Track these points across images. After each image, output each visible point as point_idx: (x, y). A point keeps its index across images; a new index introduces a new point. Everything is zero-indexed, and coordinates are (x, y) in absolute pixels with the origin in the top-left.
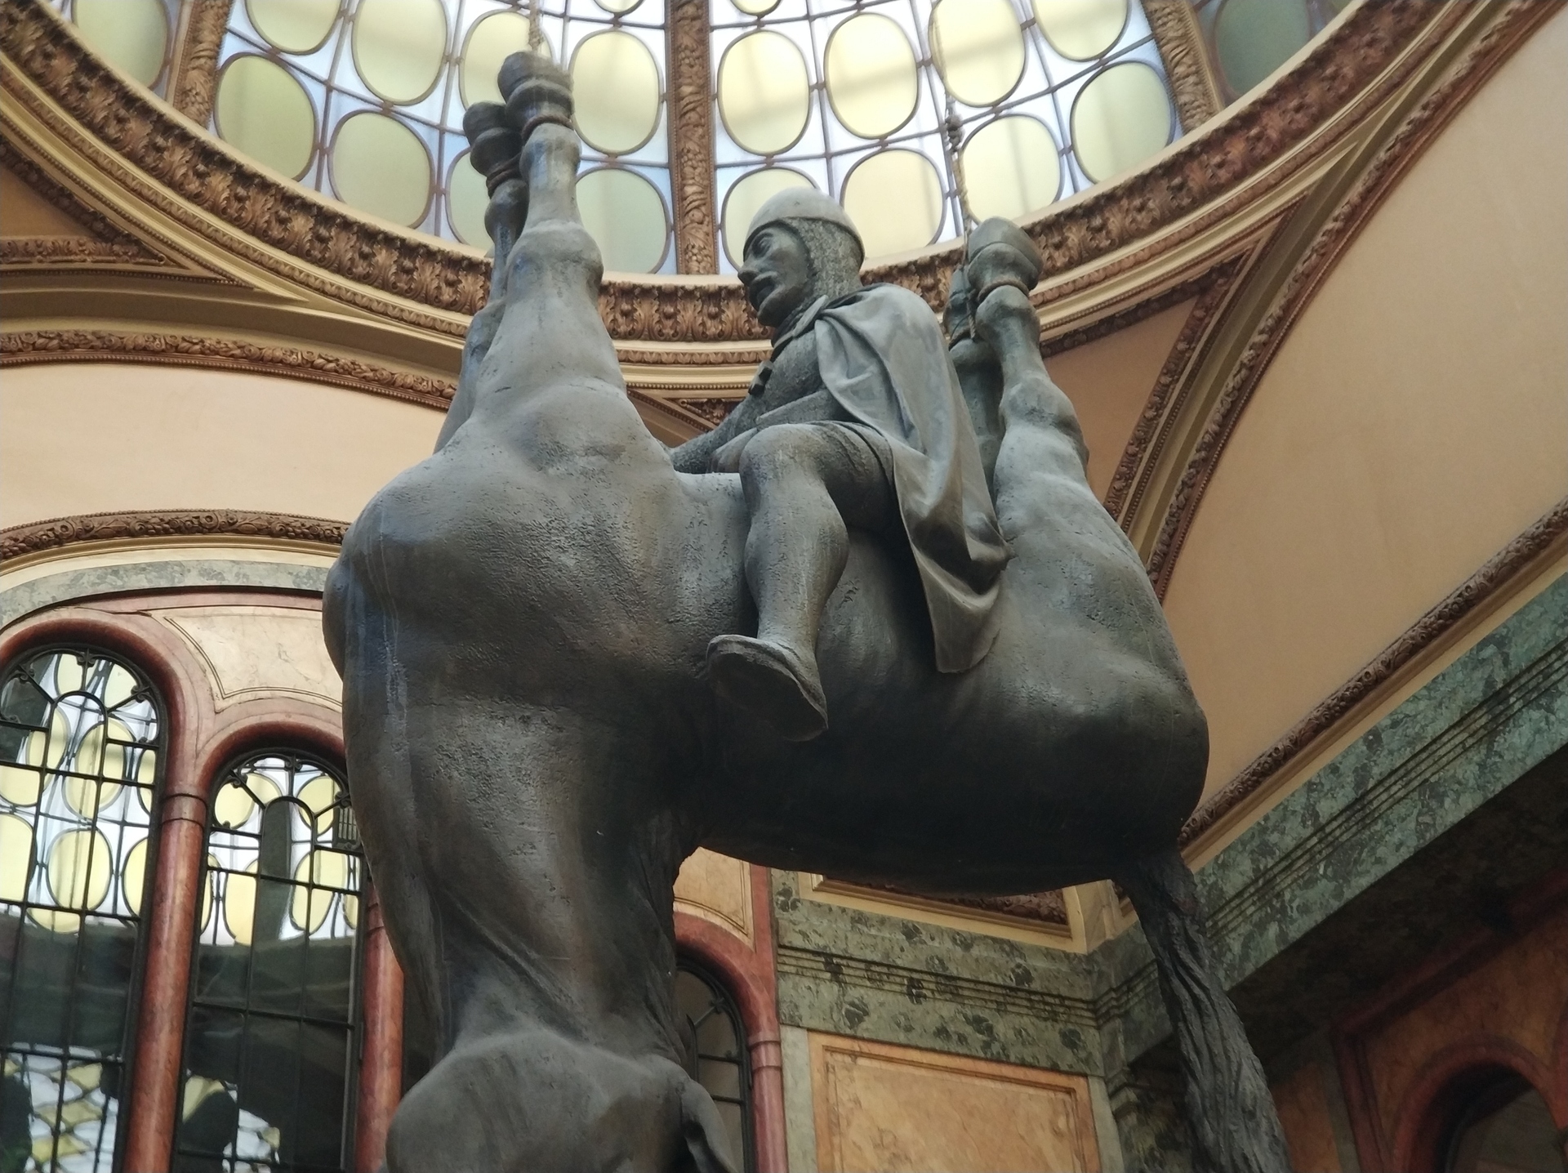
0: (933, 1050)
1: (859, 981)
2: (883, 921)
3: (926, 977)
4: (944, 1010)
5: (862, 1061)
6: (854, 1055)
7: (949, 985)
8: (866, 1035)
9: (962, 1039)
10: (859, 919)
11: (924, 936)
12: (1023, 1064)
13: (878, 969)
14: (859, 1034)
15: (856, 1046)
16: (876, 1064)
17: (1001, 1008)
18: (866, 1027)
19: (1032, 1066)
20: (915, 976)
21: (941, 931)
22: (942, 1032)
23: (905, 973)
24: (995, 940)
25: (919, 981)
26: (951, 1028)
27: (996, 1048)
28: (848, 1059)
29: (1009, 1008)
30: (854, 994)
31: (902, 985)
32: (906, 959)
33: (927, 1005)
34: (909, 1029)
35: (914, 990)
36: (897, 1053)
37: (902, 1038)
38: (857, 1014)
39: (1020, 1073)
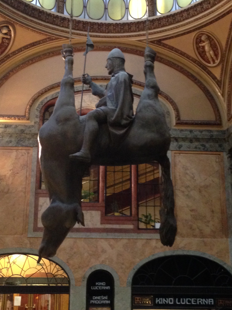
0: (194, 151)
1: (181, 141)
2: (186, 130)
3: (193, 139)
4: (196, 144)
5: (181, 154)
6: (180, 153)
7: (198, 140)
8: (182, 150)
9: (199, 148)
10: (182, 130)
11: (194, 132)
12: (211, 151)
13: (184, 139)
14: (180, 150)
15: (180, 152)
16: (184, 154)
17: (207, 142)
18: (182, 149)
19: (212, 151)
20: (191, 139)
21: (197, 130)
22: (196, 148)
23: (189, 139)
24: (207, 130)
25: (192, 140)
26: (198, 147)
27: (206, 149)
28: (178, 154)
29: (209, 142)
30: (180, 143)
31: (189, 141)
32: (189, 136)
33: (193, 143)
34: (189, 148)
35: (191, 141)
36: (187, 152)
37: (188, 149)
38: (180, 147)
39: (210, 153)
